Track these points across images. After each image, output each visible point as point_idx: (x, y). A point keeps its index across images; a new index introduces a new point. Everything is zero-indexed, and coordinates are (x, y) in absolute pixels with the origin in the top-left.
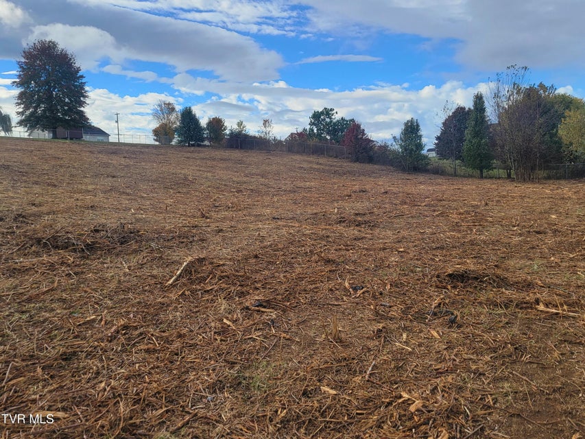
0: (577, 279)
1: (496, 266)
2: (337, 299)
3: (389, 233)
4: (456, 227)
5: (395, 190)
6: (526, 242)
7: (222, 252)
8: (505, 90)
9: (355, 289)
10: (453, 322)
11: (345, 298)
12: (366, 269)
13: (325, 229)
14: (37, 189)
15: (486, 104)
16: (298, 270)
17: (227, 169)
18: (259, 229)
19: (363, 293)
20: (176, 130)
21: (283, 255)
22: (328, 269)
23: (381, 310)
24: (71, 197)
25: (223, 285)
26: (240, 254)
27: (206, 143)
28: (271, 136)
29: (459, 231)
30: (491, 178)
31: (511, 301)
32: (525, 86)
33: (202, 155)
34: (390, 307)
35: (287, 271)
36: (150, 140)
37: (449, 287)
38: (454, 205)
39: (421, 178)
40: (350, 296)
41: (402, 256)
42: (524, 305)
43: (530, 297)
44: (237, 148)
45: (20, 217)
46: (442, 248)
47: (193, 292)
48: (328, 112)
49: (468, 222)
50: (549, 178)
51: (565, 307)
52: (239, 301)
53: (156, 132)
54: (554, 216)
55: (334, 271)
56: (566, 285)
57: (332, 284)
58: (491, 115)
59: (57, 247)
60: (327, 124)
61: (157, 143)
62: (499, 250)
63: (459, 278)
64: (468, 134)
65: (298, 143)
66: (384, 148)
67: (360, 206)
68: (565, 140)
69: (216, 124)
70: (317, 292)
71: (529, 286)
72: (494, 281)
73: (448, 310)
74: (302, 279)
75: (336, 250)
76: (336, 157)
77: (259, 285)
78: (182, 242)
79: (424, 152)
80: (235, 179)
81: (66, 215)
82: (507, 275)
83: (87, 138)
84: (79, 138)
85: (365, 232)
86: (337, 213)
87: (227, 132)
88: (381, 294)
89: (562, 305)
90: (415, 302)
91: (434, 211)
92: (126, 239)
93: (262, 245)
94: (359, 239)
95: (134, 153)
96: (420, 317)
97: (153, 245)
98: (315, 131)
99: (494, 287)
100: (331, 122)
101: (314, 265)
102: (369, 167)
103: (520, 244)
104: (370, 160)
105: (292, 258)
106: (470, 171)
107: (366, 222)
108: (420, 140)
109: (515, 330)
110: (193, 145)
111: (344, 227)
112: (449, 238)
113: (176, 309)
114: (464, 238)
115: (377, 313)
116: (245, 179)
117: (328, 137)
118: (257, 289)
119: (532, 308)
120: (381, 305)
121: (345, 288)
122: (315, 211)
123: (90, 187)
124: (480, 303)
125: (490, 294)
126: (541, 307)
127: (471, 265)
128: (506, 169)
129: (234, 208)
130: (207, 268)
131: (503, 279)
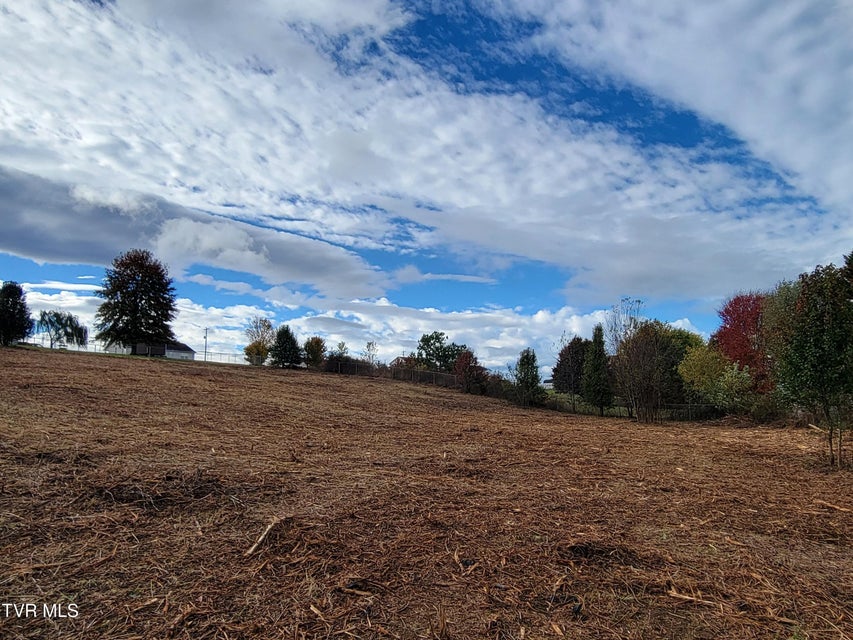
0: (710, 553)
1: (622, 534)
2: (445, 578)
3: (504, 486)
4: (577, 481)
5: (510, 429)
6: (653, 502)
7: (313, 508)
8: (624, 319)
9: (466, 564)
10: (577, 611)
11: (454, 576)
12: (478, 536)
13: (433, 480)
14: (106, 420)
15: (604, 338)
16: (401, 536)
17: (324, 397)
18: (356, 479)
19: (475, 570)
20: (270, 350)
21: (384, 515)
22: (435, 536)
23: (495, 594)
24: (144, 432)
25: (313, 557)
26: (334, 512)
27: (303, 365)
28: (374, 361)
29: (581, 487)
30: (612, 416)
31: (641, 584)
32: (641, 319)
33: (297, 379)
34: (506, 589)
35: (387, 537)
36: (241, 360)
37: (572, 564)
38: (574, 450)
39: (538, 414)
40: (460, 574)
41: (518, 519)
42: (655, 589)
43: (661, 580)
44: (336, 372)
45: (83, 459)
46: (562, 508)
47: (276, 565)
48: (438, 337)
49: (589, 474)
50: (672, 419)
51: (699, 593)
52: (330, 579)
53: (249, 351)
54: (680, 469)
55: (442, 538)
56: (699, 562)
57: (437, 558)
58: (610, 348)
59: (121, 500)
60: (437, 349)
61: (248, 363)
62: (625, 512)
63: (584, 552)
64: (587, 368)
65: (404, 370)
66: (497, 379)
67: (472, 449)
68: (687, 378)
69: (316, 345)
70: (421, 568)
71: (658, 562)
72: (621, 556)
73: (571, 594)
74: (404, 549)
75: (444, 509)
76: (446, 387)
77: (354, 558)
78: (268, 495)
79: (541, 384)
80: (332, 411)
81: (135, 456)
82: (635, 547)
83: (170, 354)
84: (162, 354)
85: (479, 486)
86: (448, 459)
87: (327, 354)
88: (496, 571)
89: (696, 591)
90: (535, 584)
91: (553, 458)
92: (204, 490)
93: (360, 500)
94: (471, 494)
95: (221, 374)
96: (540, 605)
97: (234, 498)
98: (424, 356)
99: (621, 564)
100: (442, 347)
101: (419, 529)
102: (481, 399)
103: (646, 506)
104: (483, 392)
105: (394, 519)
106: (591, 408)
107: (478, 472)
108: (536, 371)
109: (647, 623)
110: (288, 367)
111: (453, 477)
112: (569, 495)
113: (254, 590)
114: (586, 495)
115: (491, 599)
116: (344, 411)
117: (438, 364)
118: (351, 562)
119: (664, 594)
120: (496, 587)
121: (454, 562)
122: (422, 455)
123: (167, 419)
124: (607, 586)
125: (617, 573)
126: (674, 593)
127: (595, 534)
128: (627, 406)
129: (331, 448)
130: (295, 532)
131: (631, 553)
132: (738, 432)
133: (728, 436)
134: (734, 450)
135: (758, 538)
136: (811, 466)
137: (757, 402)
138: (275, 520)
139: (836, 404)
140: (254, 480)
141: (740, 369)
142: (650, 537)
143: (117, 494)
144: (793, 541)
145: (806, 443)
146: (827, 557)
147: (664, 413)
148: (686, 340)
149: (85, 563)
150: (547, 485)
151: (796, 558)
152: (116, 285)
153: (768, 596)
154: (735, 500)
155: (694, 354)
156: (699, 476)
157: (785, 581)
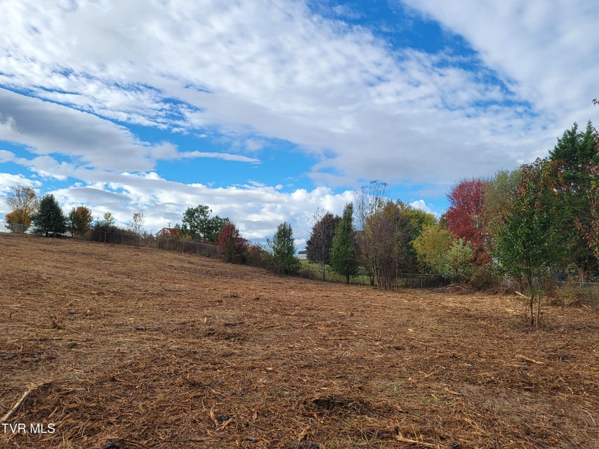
0: (432, 402)
1: (360, 388)
2: (200, 434)
3: (259, 347)
4: (323, 341)
5: (266, 295)
6: (387, 359)
7: (72, 373)
8: (371, 199)
11: (209, 431)
12: (233, 394)
13: (193, 343)
15: (353, 216)
16: (160, 397)
17: (89, 265)
18: (119, 344)
19: (229, 425)
20: (33, 218)
21: (145, 377)
22: (193, 394)
23: (246, 445)
25: (71, 421)
26: (95, 376)
27: (68, 234)
28: (140, 231)
29: (326, 346)
30: (356, 284)
31: (373, 431)
32: (385, 200)
33: (61, 248)
34: (256, 441)
35: (147, 398)
37: (316, 415)
38: (322, 314)
39: (292, 282)
40: (214, 429)
41: (270, 377)
42: (385, 435)
43: (391, 426)
44: (102, 241)
46: (309, 366)
48: (202, 210)
49: (334, 335)
50: (407, 286)
51: (421, 436)
52: (87, 441)
53: (10, 219)
54: (411, 330)
55: (199, 396)
56: (422, 410)
57: (194, 415)
58: (357, 224)
60: (202, 221)
61: (9, 231)
62: (363, 368)
63: (326, 404)
64: (336, 241)
65: (171, 241)
66: (257, 250)
67: (231, 314)
68: (420, 251)
69: (81, 215)
70: (178, 425)
71: (388, 411)
72: (358, 407)
73: (314, 443)
74: (163, 408)
75: (203, 370)
76: (209, 256)
77: (113, 419)
78: (26, 362)
79: (296, 255)
80: (97, 279)
82: (370, 399)
85: (235, 348)
86: (207, 324)
87: (93, 223)
88: (247, 425)
89: (418, 433)
90: (281, 433)
91: (304, 321)
93: (121, 364)
94: (228, 356)
98: (188, 228)
99: (358, 414)
100: (206, 219)
101: (178, 389)
102: (241, 268)
103: (381, 362)
104: (243, 261)
105: (154, 381)
106: (338, 276)
107: (235, 335)
108: (292, 243)
110: (51, 236)
111: (213, 340)
112: (316, 354)
114: (330, 354)
116: (109, 279)
117: (202, 235)
118: (110, 423)
119: (392, 438)
120: (247, 440)
121: (210, 419)
122: (183, 320)
124: (345, 434)
125: (353, 422)
126: (400, 437)
127: (337, 388)
128: (370, 275)
129: (93, 315)
130: (53, 397)
131: (366, 404)
132: (459, 298)
133: (452, 301)
134: (455, 313)
135: (471, 388)
136: (516, 327)
137: (476, 272)
138: (33, 386)
139: (538, 275)
140: (11, 347)
141: (464, 245)
142: (384, 390)
144: (498, 390)
145: (511, 306)
146: (523, 402)
147: (400, 281)
148: (422, 219)
150: (297, 345)
151: (500, 404)
153: (476, 437)
154: (454, 356)
155: (429, 231)
156: (426, 336)
157: (490, 423)
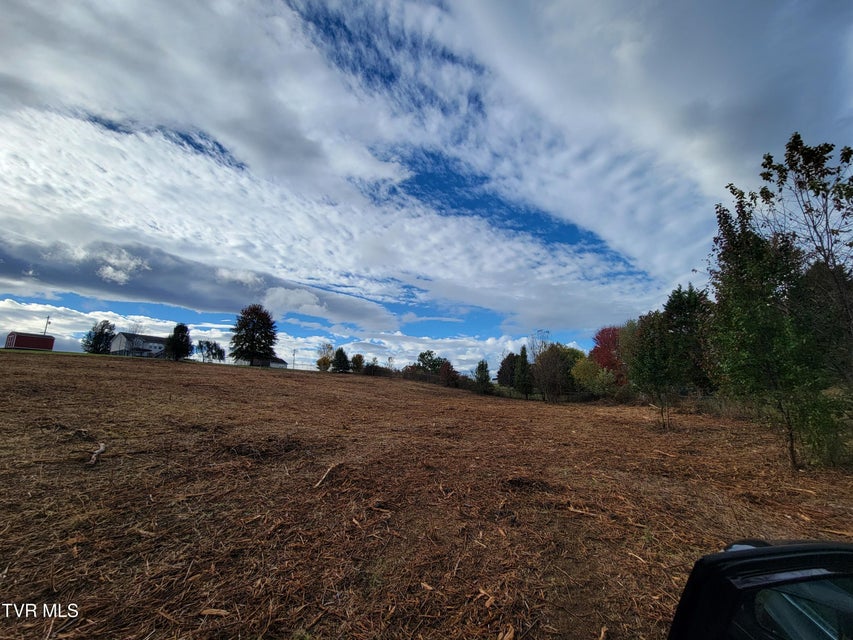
5: (473, 408)
7: (355, 458)
8: (538, 342)
10: (514, 521)
13: (427, 440)
15: (527, 354)
18: (381, 440)
20: (332, 362)
24: (256, 412)
25: (355, 488)
27: (351, 371)
28: (392, 368)
29: (515, 443)
30: (532, 400)
31: (552, 503)
32: (549, 342)
33: (347, 379)
36: (314, 368)
37: (510, 491)
38: (511, 421)
39: (489, 399)
42: (561, 507)
43: (564, 501)
44: (370, 375)
45: (219, 429)
48: (429, 353)
51: (587, 508)
53: (319, 363)
54: (574, 432)
58: (530, 359)
59: (241, 454)
60: (429, 361)
61: (318, 370)
63: (517, 484)
64: (517, 371)
65: (411, 373)
66: (465, 378)
67: (450, 421)
68: (577, 377)
69: (358, 359)
71: (562, 489)
72: (540, 486)
73: (510, 510)
76: (435, 383)
78: (329, 450)
79: (491, 381)
81: (250, 427)
83: (273, 365)
84: (268, 365)
86: (436, 427)
87: (365, 364)
92: (291, 447)
95: (302, 377)
98: (421, 365)
99: (540, 491)
100: (432, 359)
102: (455, 390)
104: (457, 386)
106: (520, 395)
108: (488, 373)
110: (342, 372)
113: (319, 509)
116: (375, 398)
117: (430, 369)
119: (565, 509)
122: (420, 425)
123: (270, 404)
124: (532, 505)
125: (537, 497)
126: (571, 509)
127: (524, 472)
128: (542, 393)
129: (366, 421)
130: (344, 473)
131: (546, 484)
132: (608, 409)
133: (602, 411)
134: (605, 420)
135: (622, 473)
136: (653, 429)
137: (619, 391)
138: (333, 465)
139: (665, 392)
140: (321, 440)
141: (608, 371)
142: (558, 474)
143: (240, 450)
144: (642, 476)
145: (648, 415)
146: (663, 485)
147: (563, 398)
148: (575, 354)
149: (218, 494)
150: (495, 442)
151: (644, 487)
152: (242, 324)
153: (629, 510)
154: (607, 451)
155: (581, 362)
156: (586, 436)
157: (638, 500)
